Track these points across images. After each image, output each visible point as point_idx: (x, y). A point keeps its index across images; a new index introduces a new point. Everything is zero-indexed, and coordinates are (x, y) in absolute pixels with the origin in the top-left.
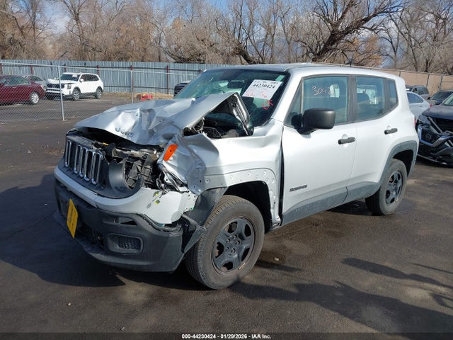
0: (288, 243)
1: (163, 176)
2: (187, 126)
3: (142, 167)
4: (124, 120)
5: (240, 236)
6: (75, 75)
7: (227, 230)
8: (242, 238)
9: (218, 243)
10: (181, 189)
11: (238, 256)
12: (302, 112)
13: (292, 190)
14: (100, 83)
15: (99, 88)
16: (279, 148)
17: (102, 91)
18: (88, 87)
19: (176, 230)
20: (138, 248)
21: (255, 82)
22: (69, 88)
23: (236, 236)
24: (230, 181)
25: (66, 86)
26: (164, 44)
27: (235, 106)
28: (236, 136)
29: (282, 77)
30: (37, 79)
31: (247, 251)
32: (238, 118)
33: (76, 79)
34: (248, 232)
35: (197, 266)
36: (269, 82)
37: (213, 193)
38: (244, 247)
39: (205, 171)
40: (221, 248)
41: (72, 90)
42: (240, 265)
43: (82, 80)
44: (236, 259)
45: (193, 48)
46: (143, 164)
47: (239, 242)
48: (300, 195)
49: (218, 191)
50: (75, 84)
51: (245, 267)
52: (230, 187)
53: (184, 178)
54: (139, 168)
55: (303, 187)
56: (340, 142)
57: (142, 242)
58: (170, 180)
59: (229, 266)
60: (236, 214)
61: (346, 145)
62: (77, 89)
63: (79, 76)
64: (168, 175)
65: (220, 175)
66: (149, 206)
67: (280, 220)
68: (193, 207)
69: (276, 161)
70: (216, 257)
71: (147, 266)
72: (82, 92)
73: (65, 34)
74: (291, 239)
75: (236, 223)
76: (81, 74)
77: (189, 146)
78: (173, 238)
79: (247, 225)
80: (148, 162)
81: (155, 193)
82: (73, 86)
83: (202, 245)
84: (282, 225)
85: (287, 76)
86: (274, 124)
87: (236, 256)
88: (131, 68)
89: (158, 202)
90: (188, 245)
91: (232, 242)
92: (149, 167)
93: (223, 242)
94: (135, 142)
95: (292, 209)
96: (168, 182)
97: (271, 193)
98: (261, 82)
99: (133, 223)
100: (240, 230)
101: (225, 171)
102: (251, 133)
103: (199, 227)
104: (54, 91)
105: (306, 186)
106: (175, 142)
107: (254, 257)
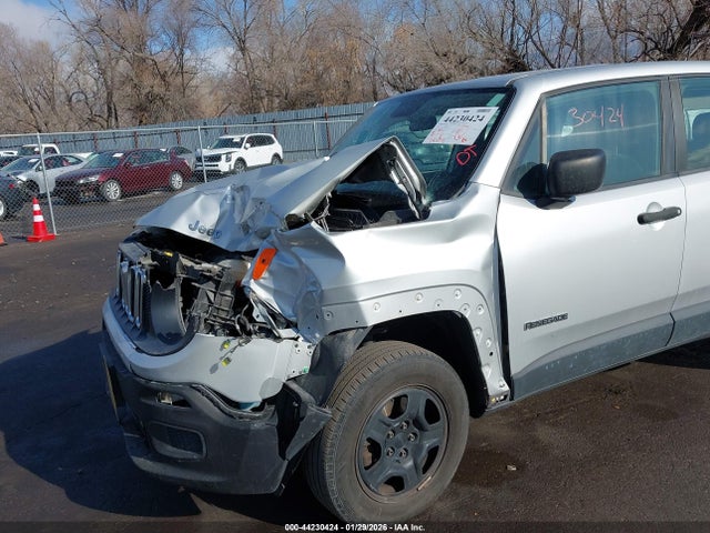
0: (544, 433)
1: (251, 308)
2: (293, 212)
3: (215, 293)
4: (204, 209)
5: (417, 423)
6: (237, 139)
7: (386, 412)
8: (421, 428)
9: (369, 440)
10: (284, 333)
11: (415, 464)
12: (545, 161)
13: (530, 326)
14: (276, 148)
15: (276, 156)
16: (491, 241)
17: (281, 161)
18: (258, 156)
19: (265, 416)
20: (199, 451)
21: (451, 113)
22: (228, 160)
23: (407, 423)
24: (374, 315)
25: (224, 157)
26: (381, 70)
27: (393, 165)
28: (398, 223)
29: (499, 97)
30: (183, 151)
31: (433, 453)
32: (401, 187)
33: (238, 145)
34: (432, 413)
35: (326, 487)
36: (473, 111)
37: (342, 339)
38: (427, 445)
39: (322, 295)
40: (375, 448)
41: (233, 162)
42: (419, 481)
43: (248, 145)
44: (410, 469)
45: (431, 69)
46: (217, 288)
47: (415, 434)
48: (552, 335)
49: (351, 335)
50: (237, 153)
51: (432, 484)
52: (375, 326)
53: (291, 312)
54: (211, 296)
55: (556, 319)
56: (642, 220)
57: (202, 439)
58: (264, 316)
59: (397, 483)
60: (404, 379)
61: (658, 226)
62: (241, 161)
63: (242, 139)
64: (260, 306)
65: (351, 302)
66: (214, 369)
67: (506, 388)
68: (307, 367)
69: (485, 267)
70: (367, 468)
71: (218, 483)
72: (249, 165)
73: (225, 75)
74: (554, 425)
75: (406, 396)
76: (247, 136)
77: (293, 249)
78: (258, 431)
79: (429, 402)
80: (228, 284)
81: (225, 343)
82: (234, 157)
83: (333, 445)
84: (516, 400)
85: (510, 95)
86: (476, 192)
87: (410, 463)
88: (325, 117)
89: (228, 360)
90: (292, 444)
91: (399, 436)
92: (228, 293)
93: (378, 437)
94: (224, 247)
95: (536, 366)
96: (261, 319)
97: (478, 335)
98: (460, 111)
99: (184, 402)
100: (414, 412)
101: (362, 295)
102: (425, 215)
103: (313, 409)
104: (205, 167)
105: (564, 317)
106: (272, 243)
107: (448, 467)
